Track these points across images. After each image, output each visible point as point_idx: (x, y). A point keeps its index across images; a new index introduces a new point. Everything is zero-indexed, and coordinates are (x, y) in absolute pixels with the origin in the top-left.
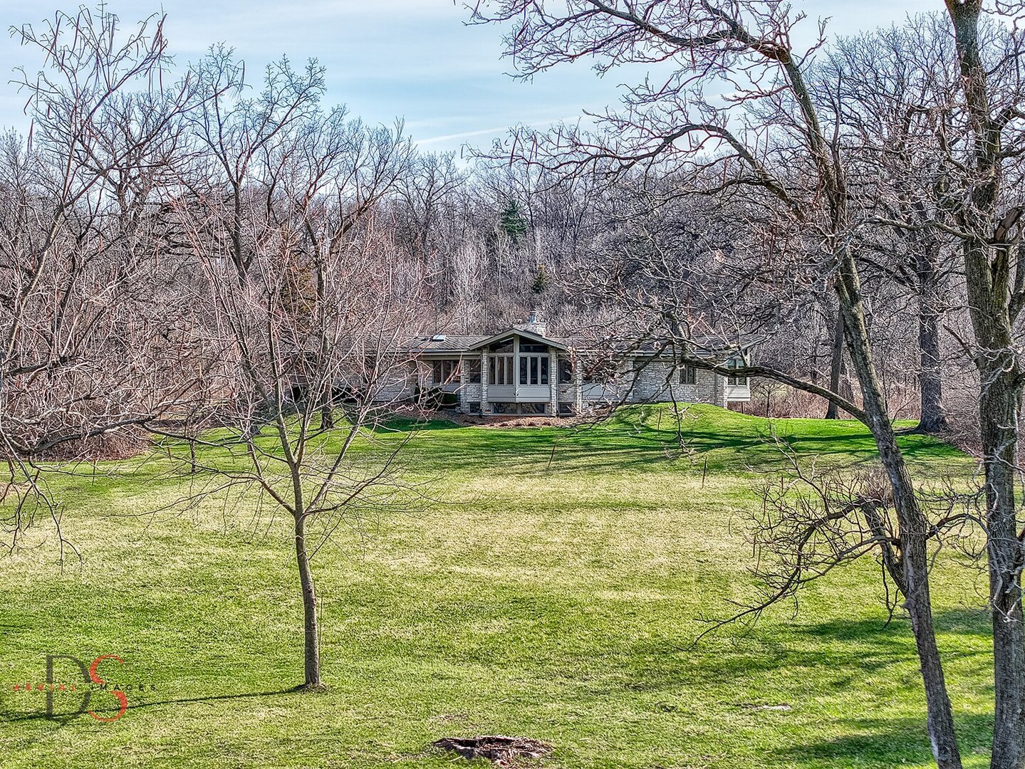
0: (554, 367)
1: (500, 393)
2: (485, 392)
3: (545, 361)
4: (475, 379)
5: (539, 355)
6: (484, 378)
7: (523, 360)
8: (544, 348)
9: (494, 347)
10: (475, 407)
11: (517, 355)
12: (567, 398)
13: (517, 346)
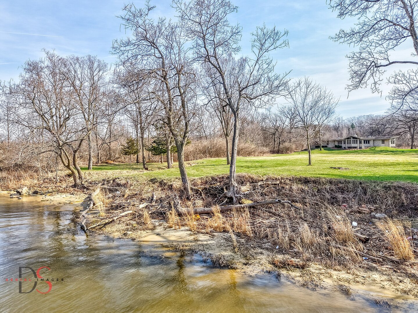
0: (358, 141)
1: (349, 145)
2: (347, 145)
3: (357, 140)
4: (345, 143)
5: (356, 140)
6: (346, 143)
7: (353, 140)
8: (357, 138)
9: (348, 138)
10: (345, 148)
11: (352, 139)
12: (360, 146)
13: (352, 138)
